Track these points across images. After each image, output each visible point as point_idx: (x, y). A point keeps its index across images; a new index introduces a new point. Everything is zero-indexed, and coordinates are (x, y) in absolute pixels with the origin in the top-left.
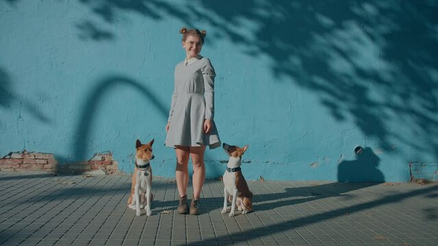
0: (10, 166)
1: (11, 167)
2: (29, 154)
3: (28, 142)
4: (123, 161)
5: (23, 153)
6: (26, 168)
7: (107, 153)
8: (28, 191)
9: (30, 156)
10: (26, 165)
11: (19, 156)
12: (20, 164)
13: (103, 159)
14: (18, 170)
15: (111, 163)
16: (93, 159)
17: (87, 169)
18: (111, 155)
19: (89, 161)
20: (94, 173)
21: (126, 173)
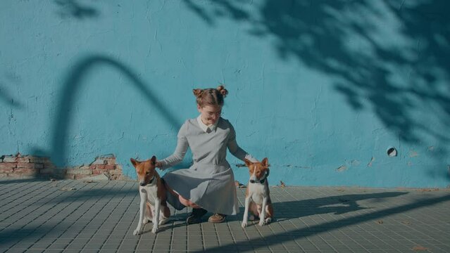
0: (2, 171)
1: (4, 172)
2: (23, 157)
3: (22, 144)
4: (128, 165)
5: (17, 156)
6: (21, 172)
7: (110, 156)
8: (25, 198)
9: (24, 160)
10: (20, 170)
11: (12, 160)
12: (13, 169)
14: (12, 175)
15: (115, 167)
16: (95, 163)
17: (88, 173)
18: (114, 158)
19: (90, 165)
20: (96, 178)
21: (131, 178)
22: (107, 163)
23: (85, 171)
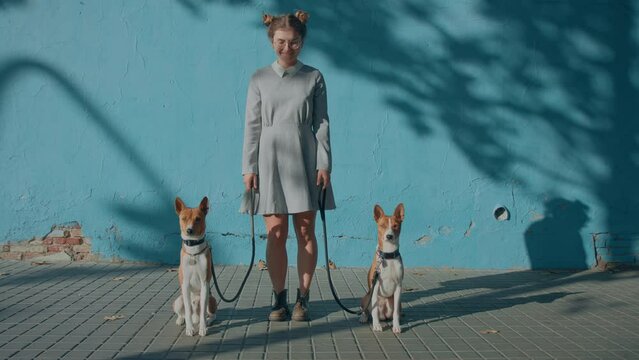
4: (99, 237)
7: (73, 224)
13: (67, 235)
15: (81, 241)
16: (51, 235)
17: (41, 251)
18: (78, 227)
19: (44, 238)
20: (53, 258)
21: (104, 257)
22: (69, 236)
23: (38, 247)
